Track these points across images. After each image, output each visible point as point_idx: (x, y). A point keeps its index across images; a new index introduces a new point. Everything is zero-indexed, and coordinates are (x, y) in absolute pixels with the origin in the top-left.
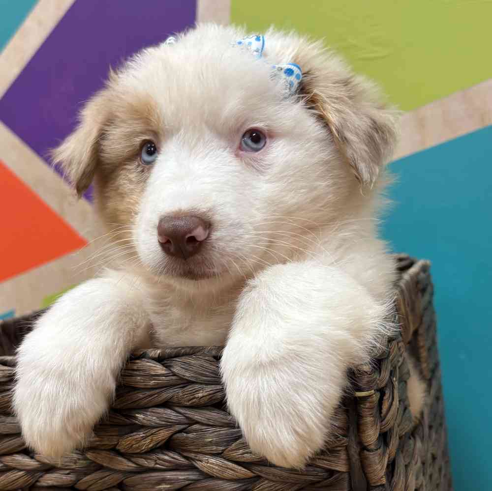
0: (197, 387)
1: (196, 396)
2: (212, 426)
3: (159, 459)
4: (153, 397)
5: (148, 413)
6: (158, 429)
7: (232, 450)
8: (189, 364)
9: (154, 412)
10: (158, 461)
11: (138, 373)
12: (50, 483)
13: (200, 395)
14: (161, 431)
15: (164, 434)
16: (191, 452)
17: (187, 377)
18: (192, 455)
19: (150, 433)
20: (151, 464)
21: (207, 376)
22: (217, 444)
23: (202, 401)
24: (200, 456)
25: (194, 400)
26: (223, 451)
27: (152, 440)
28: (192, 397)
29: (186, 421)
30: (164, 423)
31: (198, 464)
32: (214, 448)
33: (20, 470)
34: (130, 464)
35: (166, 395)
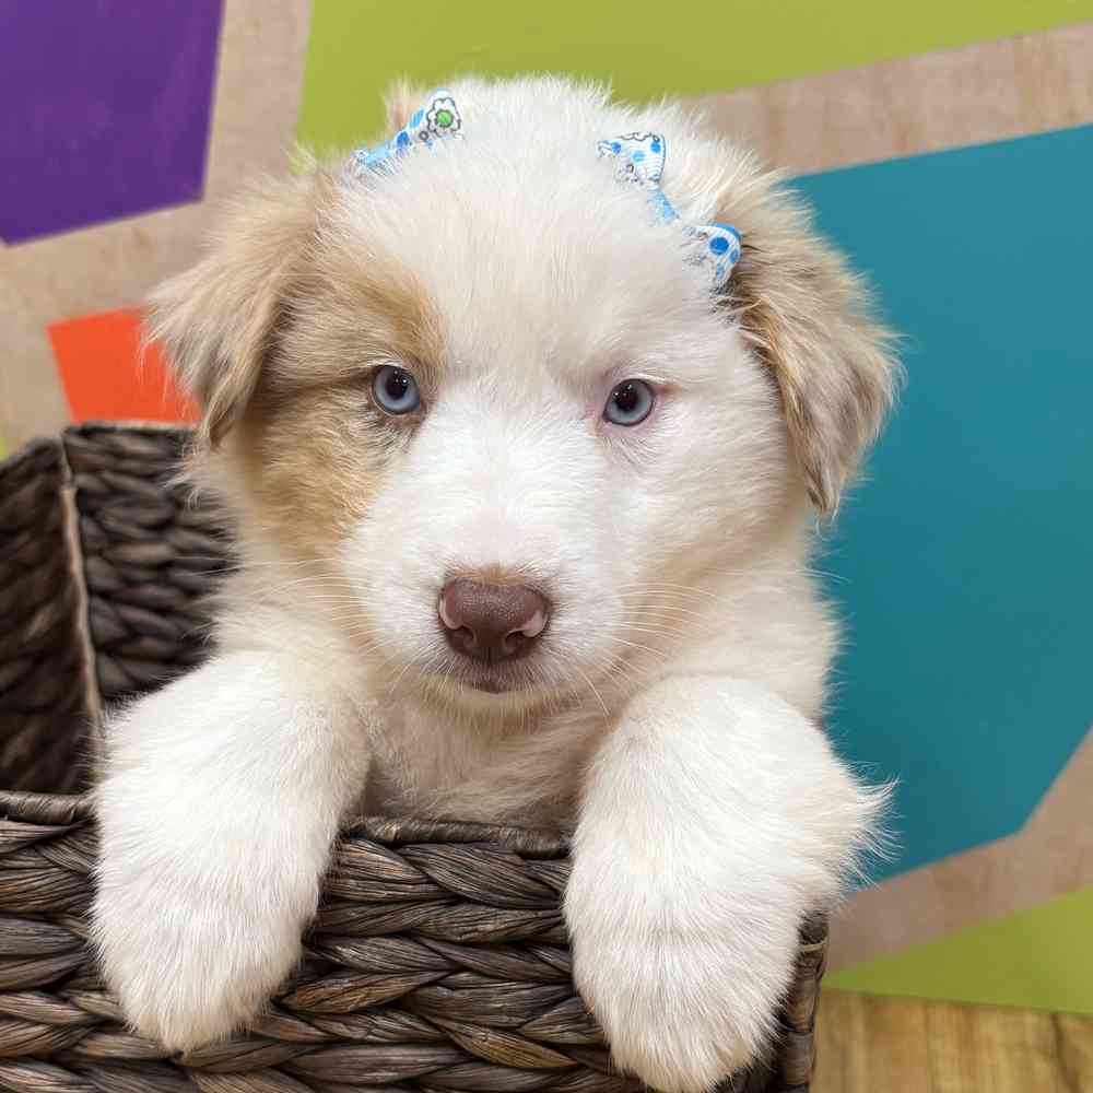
0: (481, 910)
1: (481, 927)
2: (504, 980)
3: (377, 1026)
4: (380, 919)
5: (366, 947)
6: (386, 977)
7: (541, 1025)
8: (470, 868)
9: (379, 947)
10: (375, 1031)
11: (349, 872)
12: (116, 1053)
13: (490, 927)
14: (390, 981)
15: (397, 986)
16: (450, 1019)
17: (465, 891)
18: (454, 1025)
19: (366, 983)
20: (358, 1034)
21: (503, 893)
22: (510, 1013)
23: (491, 938)
24: (470, 1030)
25: (472, 935)
26: (521, 1025)
27: (368, 995)
28: (470, 928)
29: (447, 966)
30: (398, 967)
31: (462, 1041)
32: (505, 1019)
33: (37, 1024)
34: (312, 1030)
35: (411, 917)
